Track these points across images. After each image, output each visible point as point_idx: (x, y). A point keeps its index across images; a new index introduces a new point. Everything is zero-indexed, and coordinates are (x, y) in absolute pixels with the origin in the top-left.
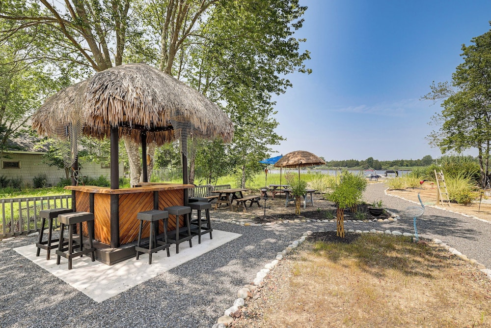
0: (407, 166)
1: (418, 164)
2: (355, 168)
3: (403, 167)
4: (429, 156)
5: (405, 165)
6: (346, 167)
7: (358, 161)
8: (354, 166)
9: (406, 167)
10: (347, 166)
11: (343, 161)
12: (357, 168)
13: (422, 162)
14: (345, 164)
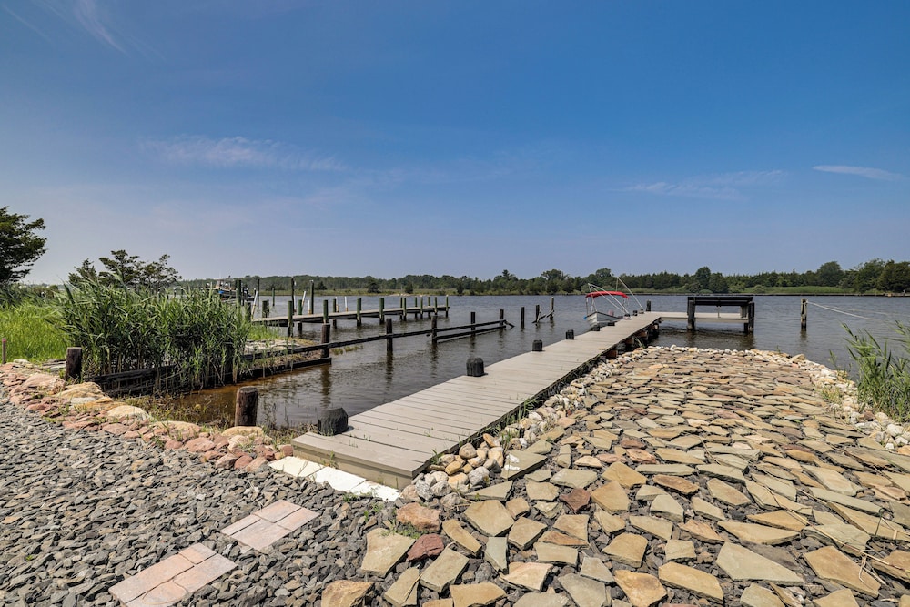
0: (785, 285)
1: (809, 281)
2: (670, 290)
3: (775, 288)
4: (833, 263)
5: (780, 282)
6: (653, 288)
7: (676, 276)
8: (669, 287)
9: (782, 288)
10: (652, 286)
11: (646, 277)
12: (675, 290)
13: (817, 277)
14: (648, 283)
